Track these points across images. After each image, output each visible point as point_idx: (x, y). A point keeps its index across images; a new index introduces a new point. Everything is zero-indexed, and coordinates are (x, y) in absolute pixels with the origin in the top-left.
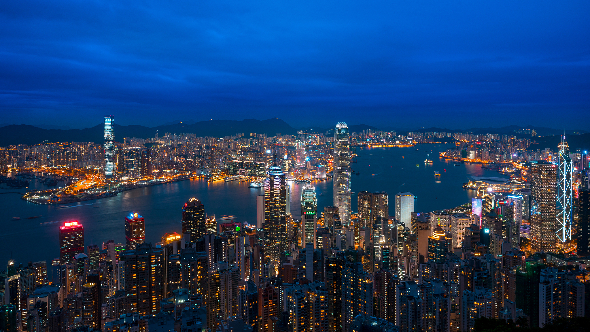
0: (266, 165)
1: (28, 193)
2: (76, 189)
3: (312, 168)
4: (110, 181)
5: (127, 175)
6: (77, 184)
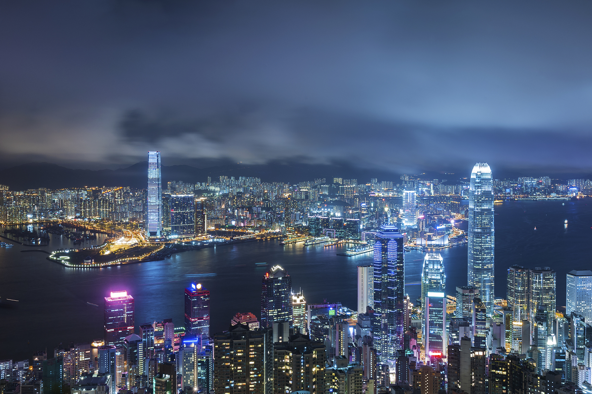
0: (360, 223)
1: (54, 252)
2: (114, 248)
3: (427, 230)
4: (155, 239)
5: (176, 233)
6: (113, 242)
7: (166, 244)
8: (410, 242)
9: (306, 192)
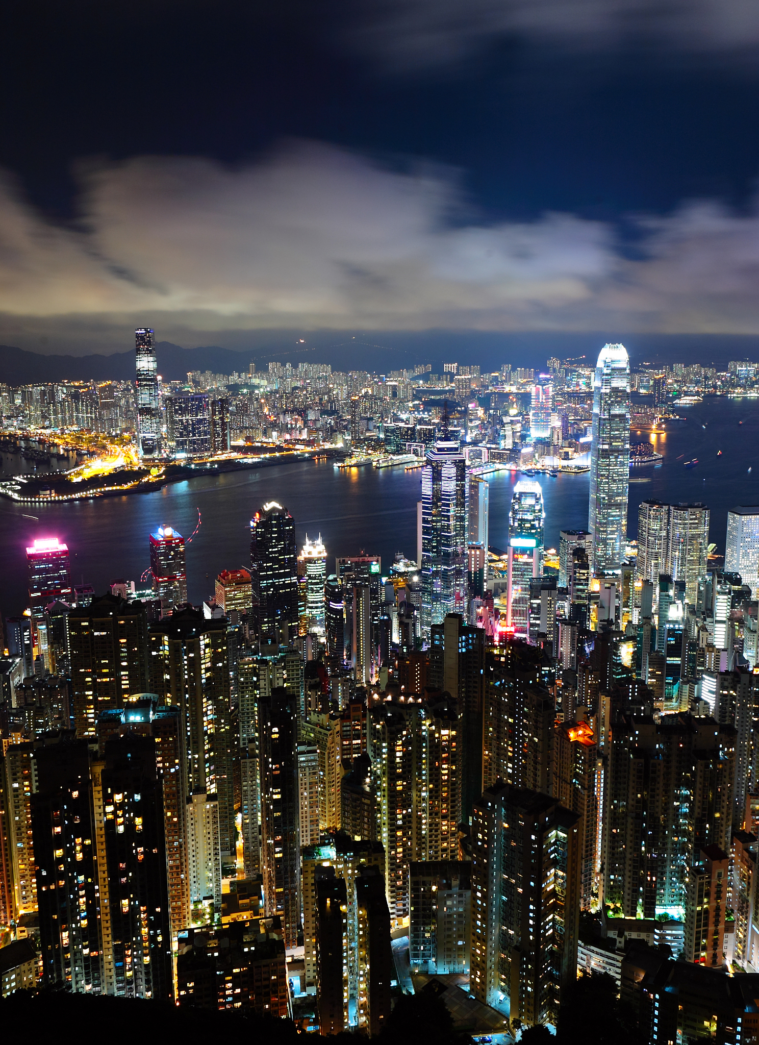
2: (87, 474)
3: (564, 443)
4: (151, 460)
5: (183, 450)
6: (89, 464)
7: (167, 467)
8: (538, 462)
9: (394, 387)
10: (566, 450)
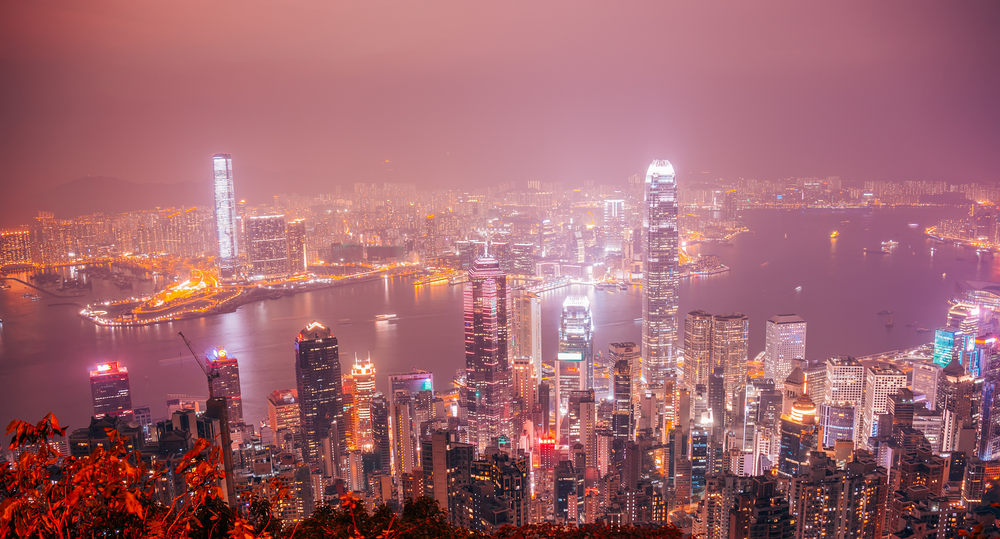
2: (169, 296)
4: (230, 282)
5: (260, 272)
6: (173, 288)
7: (244, 289)
8: (609, 276)
10: (637, 263)
